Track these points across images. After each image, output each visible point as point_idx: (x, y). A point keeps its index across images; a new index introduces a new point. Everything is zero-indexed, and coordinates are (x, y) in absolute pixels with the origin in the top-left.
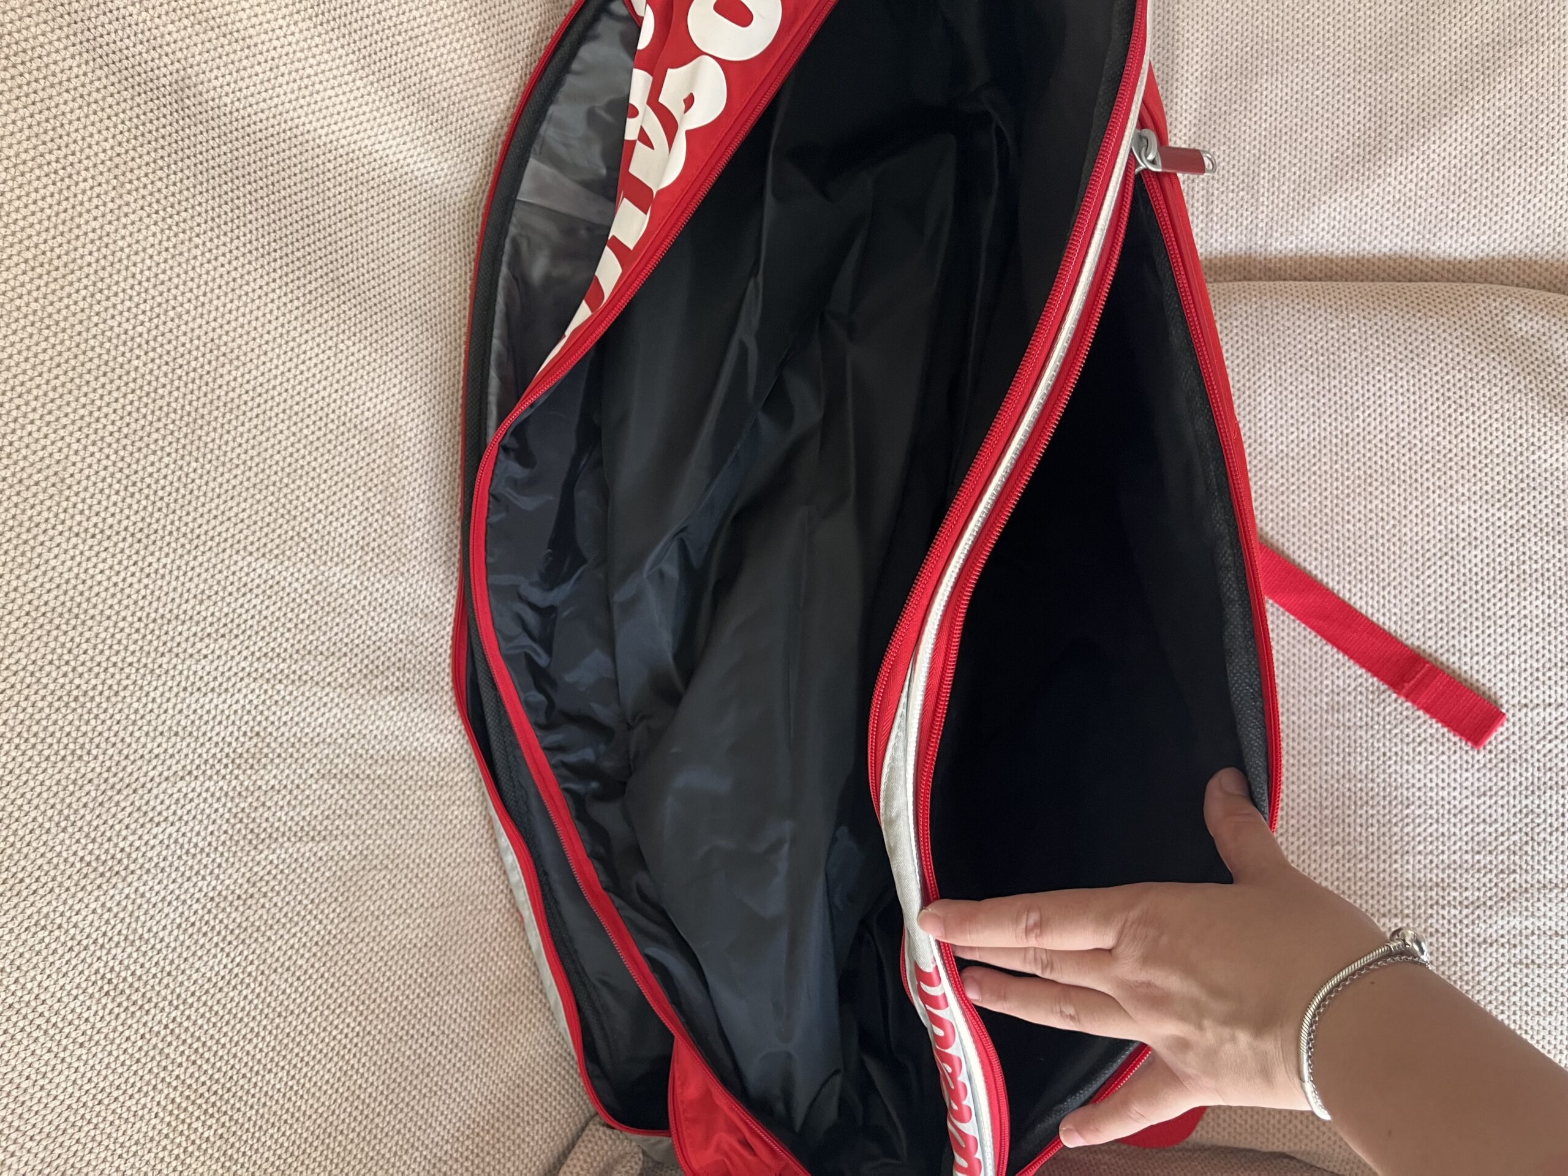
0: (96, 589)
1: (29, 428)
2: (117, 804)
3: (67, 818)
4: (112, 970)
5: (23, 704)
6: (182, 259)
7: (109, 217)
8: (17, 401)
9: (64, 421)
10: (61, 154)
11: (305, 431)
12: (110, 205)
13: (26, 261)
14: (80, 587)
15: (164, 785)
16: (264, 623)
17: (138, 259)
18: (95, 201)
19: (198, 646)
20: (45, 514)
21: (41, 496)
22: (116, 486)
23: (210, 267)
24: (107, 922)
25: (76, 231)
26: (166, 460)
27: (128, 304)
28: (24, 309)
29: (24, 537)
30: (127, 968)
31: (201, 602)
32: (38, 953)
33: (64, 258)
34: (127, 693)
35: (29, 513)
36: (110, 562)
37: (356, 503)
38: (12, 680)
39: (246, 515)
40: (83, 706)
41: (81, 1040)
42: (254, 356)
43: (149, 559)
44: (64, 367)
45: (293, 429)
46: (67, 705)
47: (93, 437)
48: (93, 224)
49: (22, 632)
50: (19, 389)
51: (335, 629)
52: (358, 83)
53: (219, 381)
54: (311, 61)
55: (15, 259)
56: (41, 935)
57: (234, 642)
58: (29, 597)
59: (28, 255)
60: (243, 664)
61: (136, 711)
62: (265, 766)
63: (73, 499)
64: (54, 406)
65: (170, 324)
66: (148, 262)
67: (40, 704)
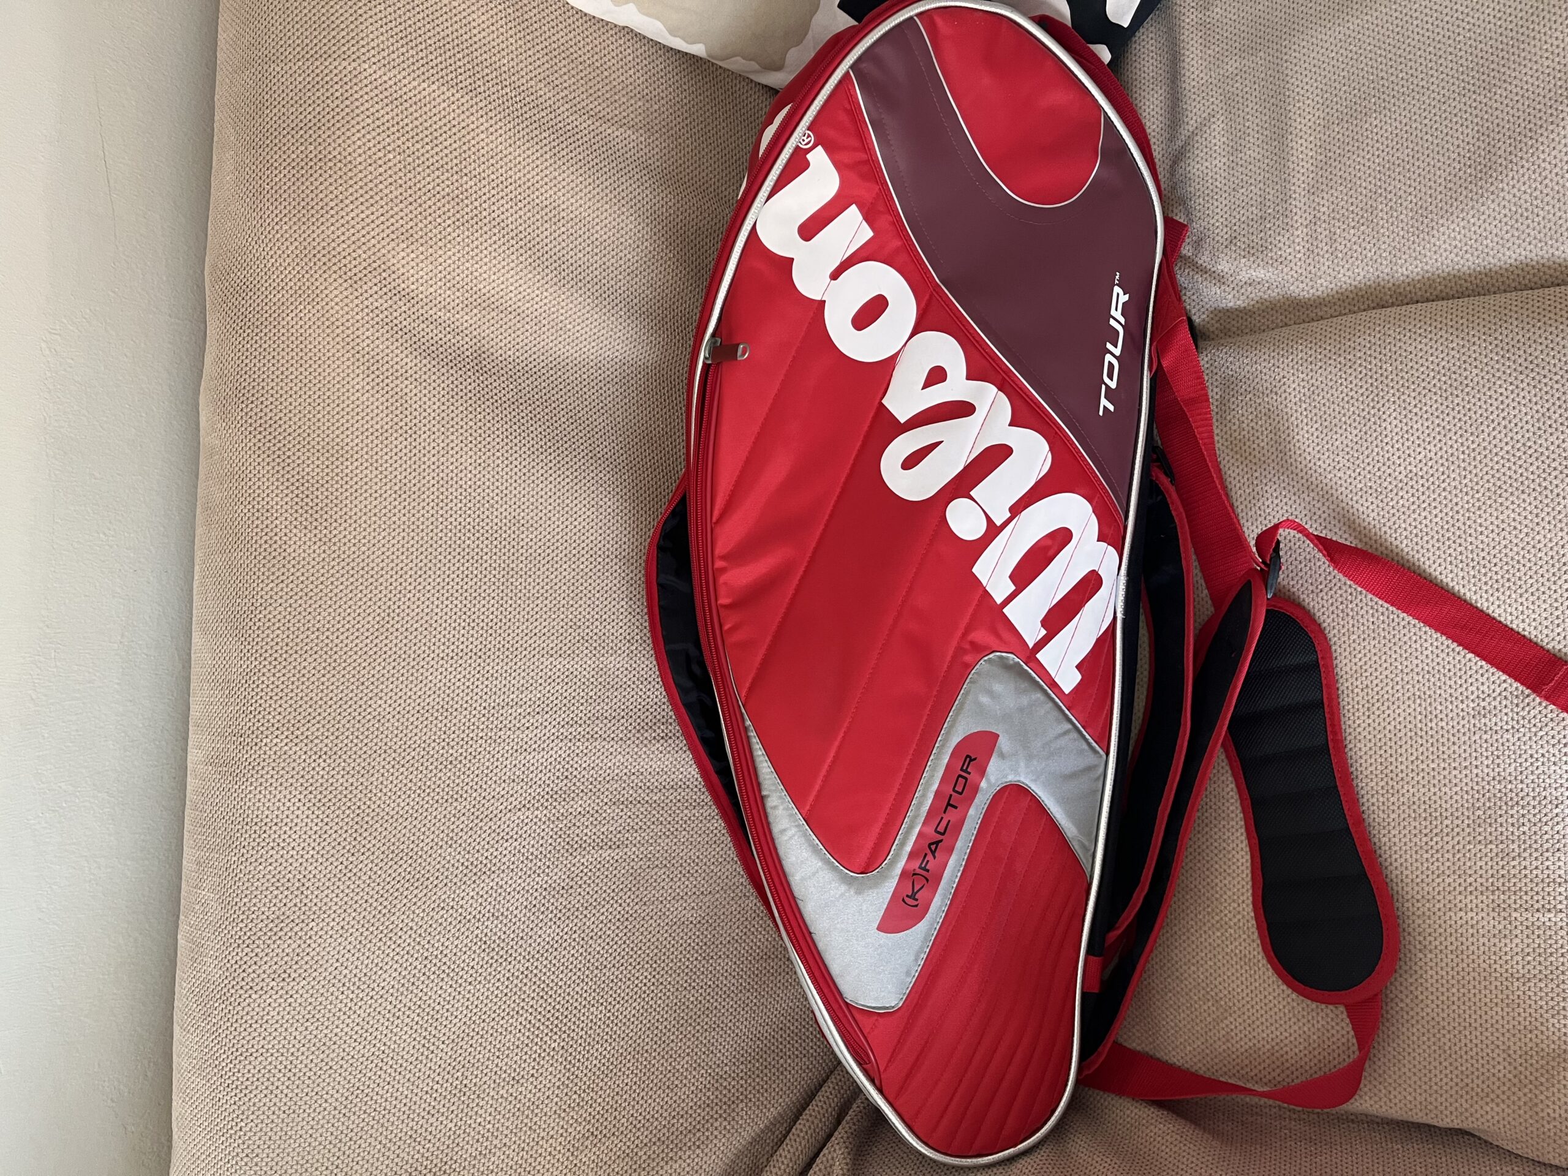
0: (457, 691)
1: (408, 596)
2: (481, 828)
3: (452, 838)
4: (486, 935)
5: (420, 768)
6: (490, 469)
7: (442, 453)
8: (400, 580)
9: (428, 588)
10: (408, 420)
11: (582, 567)
12: (442, 445)
13: (395, 492)
14: (447, 692)
15: (508, 815)
16: (564, 701)
17: (463, 475)
18: (432, 445)
19: (523, 721)
20: (423, 648)
21: (419, 637)
22: (463, 624)
23: (508, 469)
24: (481, 904)
25: (423, 467)
26: (492, 602)
27: (459, 505)
28: (398, 523)
29: (412, 664)
30: (495, 934)
31: (522, 692)
32: (441, 924)
33: (418, 485)
34: (481, 756)
35: (413, 648)
36: (463, 673)
37: (622, 610)
38: (413, 754)
39: (546, 630)
40: (455, 767)
41: (469, 980)
42: (541, 522)
43: (487, 668)
44: (425, 554)
45: (573, 566)
46: (446, 767)
47: (446, 595)
48: (433, 459)
49: (415, 723)
50: (400, 573)
51: (615, 700)
52: (596, 316)
53: (521, 544)
54: (562, 311)
55: (389, 492)
56: (441, 913)
57: (546, 716)
58: (418, 701)
59: (397, 488)
60: (553, 731)
61: (488, 768)
62: (573, 799)
63: (438, 636)
64: (421, 580)
65: (487, 513)
66: (469, 475)
67: (430, 768)
